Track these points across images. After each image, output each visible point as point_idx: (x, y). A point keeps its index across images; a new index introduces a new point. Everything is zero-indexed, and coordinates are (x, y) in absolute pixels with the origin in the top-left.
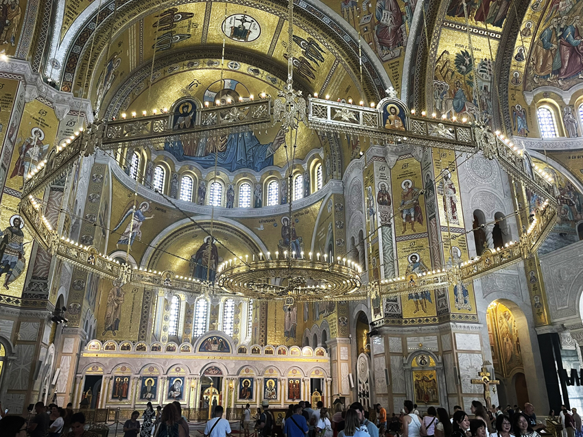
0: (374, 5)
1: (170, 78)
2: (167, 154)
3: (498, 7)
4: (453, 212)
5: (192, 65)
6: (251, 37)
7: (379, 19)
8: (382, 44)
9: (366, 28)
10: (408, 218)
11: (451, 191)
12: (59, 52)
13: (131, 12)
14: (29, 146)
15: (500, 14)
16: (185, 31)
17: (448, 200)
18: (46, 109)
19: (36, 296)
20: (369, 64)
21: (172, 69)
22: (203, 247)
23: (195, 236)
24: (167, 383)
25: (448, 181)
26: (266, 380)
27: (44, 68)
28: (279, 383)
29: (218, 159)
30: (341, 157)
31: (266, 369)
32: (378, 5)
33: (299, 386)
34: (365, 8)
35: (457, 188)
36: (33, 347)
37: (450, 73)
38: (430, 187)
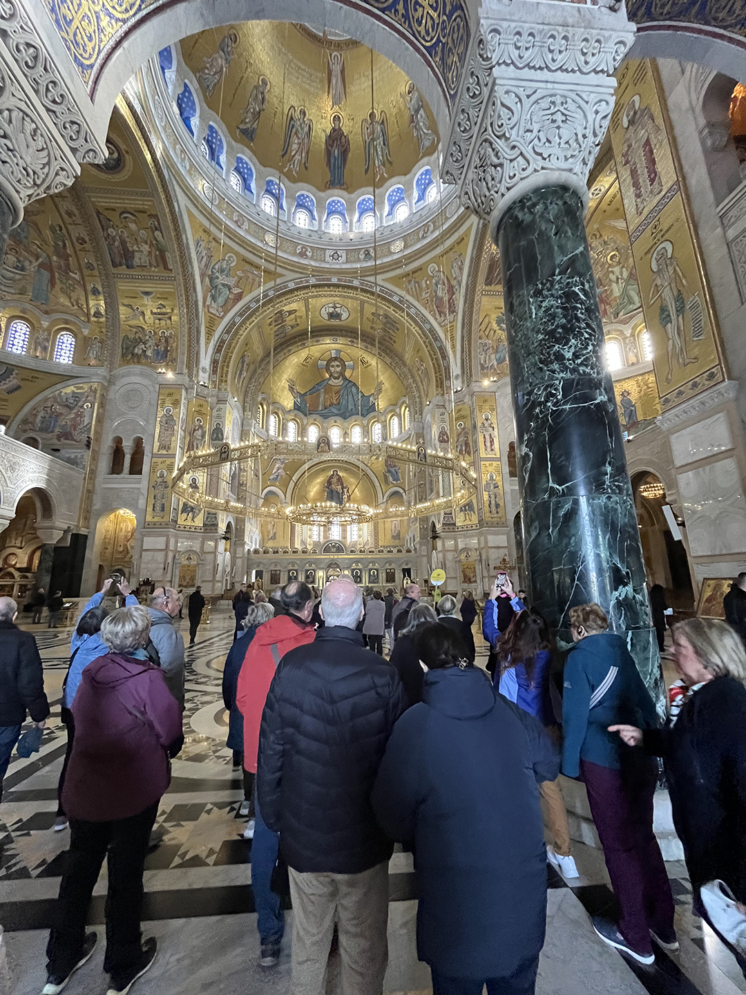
0: (431, 282)
1: (290, 357)
2: (297, 412)
4: (491, 446)
5: (304, 344)
6: (344, 316)
7: (436, 292)
8: (440, 313)
9: (427, 300)
10: (461, 450)
11: (491, 429)
12: (205, 361)
13: (251, 320)
14: (195, 430)
16: (293, 322)
17: (487, 437)
18: (202, 402)
19: (212, 525)
20: (432, 330)
21: (289, 351)
22: (331, 477)
23: (323, 470)
24: (304, 573)
25: (489, 422)
26: (370, 570)
27: (197, 375)
28: (380, 572)
29: (335, 411)
30: (421, 403)
31: (370, 563)
32: (434, 281)
33: (394, 573)
34: (424, 286)
35: (495, 426)
36: (213, 555)
37: (492, 332)
38: (475, 427)
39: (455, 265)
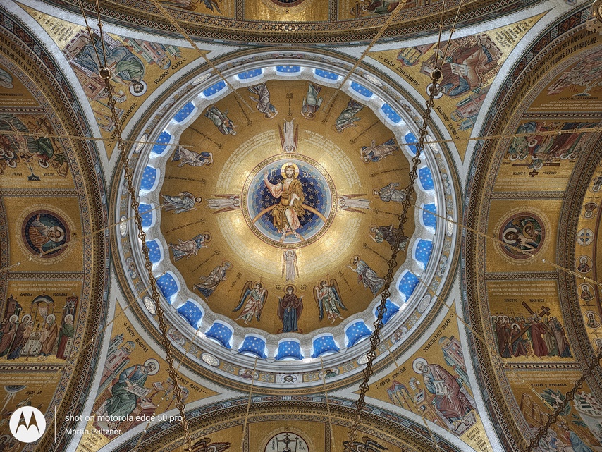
3: (553, 338)
7: (433, 392)
9: (424, 406)
15: (560, 344)
32: (426, 379)
34: (414, 388)
39: (448, 352)
